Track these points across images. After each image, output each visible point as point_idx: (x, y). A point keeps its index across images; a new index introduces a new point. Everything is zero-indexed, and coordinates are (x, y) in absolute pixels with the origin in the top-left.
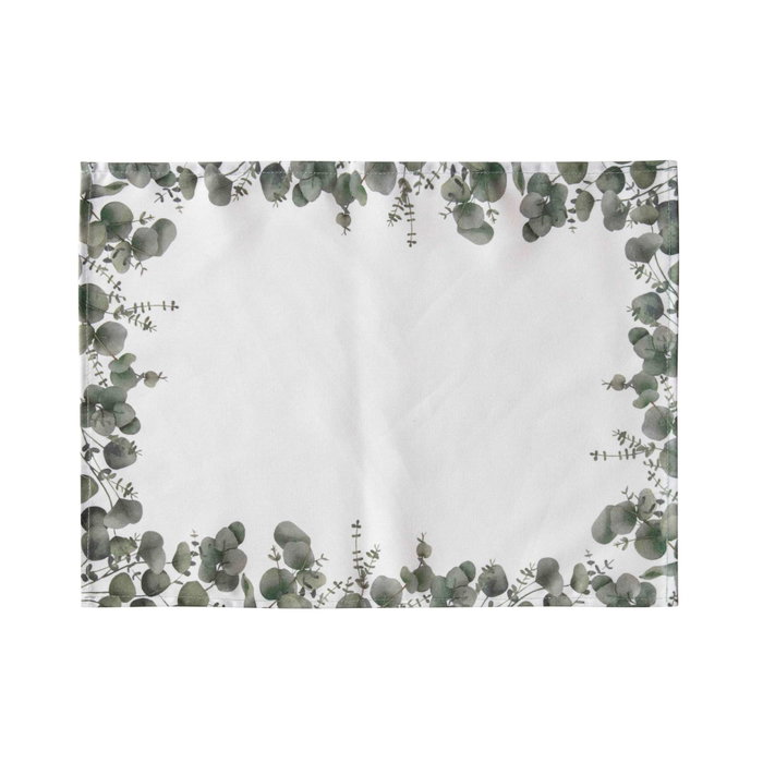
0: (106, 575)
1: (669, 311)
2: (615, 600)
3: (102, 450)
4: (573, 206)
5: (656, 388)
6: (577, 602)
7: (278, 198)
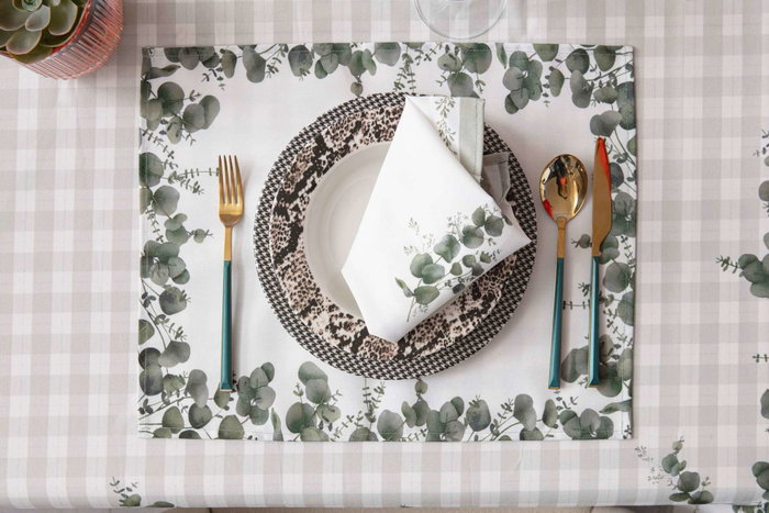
0: (160, 409)
1: (629, 179)
2: (578, 433)
3: (158, 298)
4: (546, 81)
5: (617, 247)
6: (547, 435)
7: (303, 72)
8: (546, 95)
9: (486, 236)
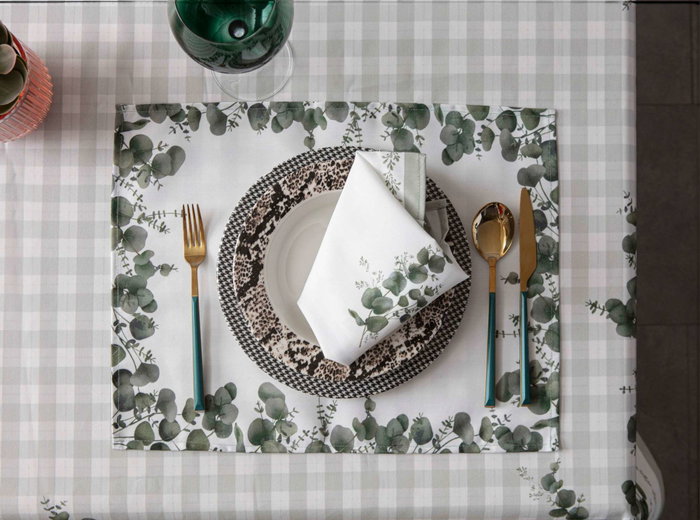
0: (132, 423)
1: (552, 224)
2: (512, 446)
3: (128, 325)
4: (479, 138)
5: (542, 283)
6: (484, 449)
7: (260, 127)
8: (478, 150)
9: (430, 273)
